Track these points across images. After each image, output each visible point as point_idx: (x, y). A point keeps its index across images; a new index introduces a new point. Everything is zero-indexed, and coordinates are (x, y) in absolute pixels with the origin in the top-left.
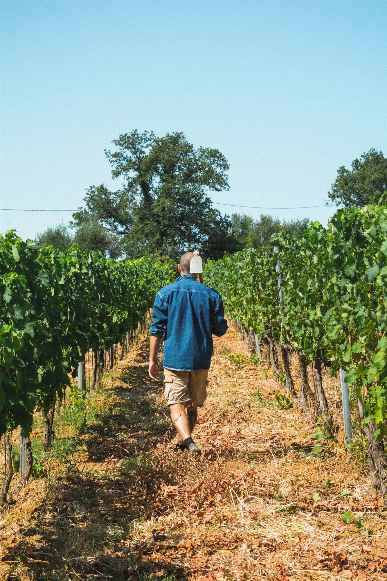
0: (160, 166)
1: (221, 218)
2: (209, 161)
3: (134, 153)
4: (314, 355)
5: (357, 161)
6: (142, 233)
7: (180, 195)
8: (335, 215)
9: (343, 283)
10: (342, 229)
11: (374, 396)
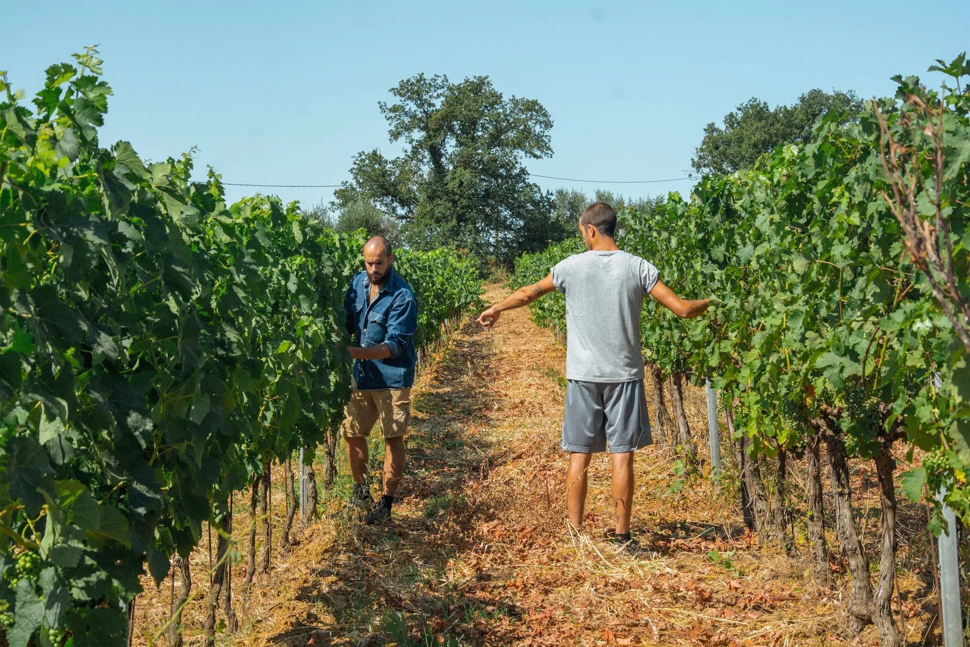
0: (456, 125)
1: (541, 197)
2: (524, 116)
3: (418, 106)
4: (672, 366)
5: (731, 115)
6: (432, 218)
7: (483, 164)
8: (699, 183)
9: (710, 268)
10: (708, 199)
11: (747, 404)
